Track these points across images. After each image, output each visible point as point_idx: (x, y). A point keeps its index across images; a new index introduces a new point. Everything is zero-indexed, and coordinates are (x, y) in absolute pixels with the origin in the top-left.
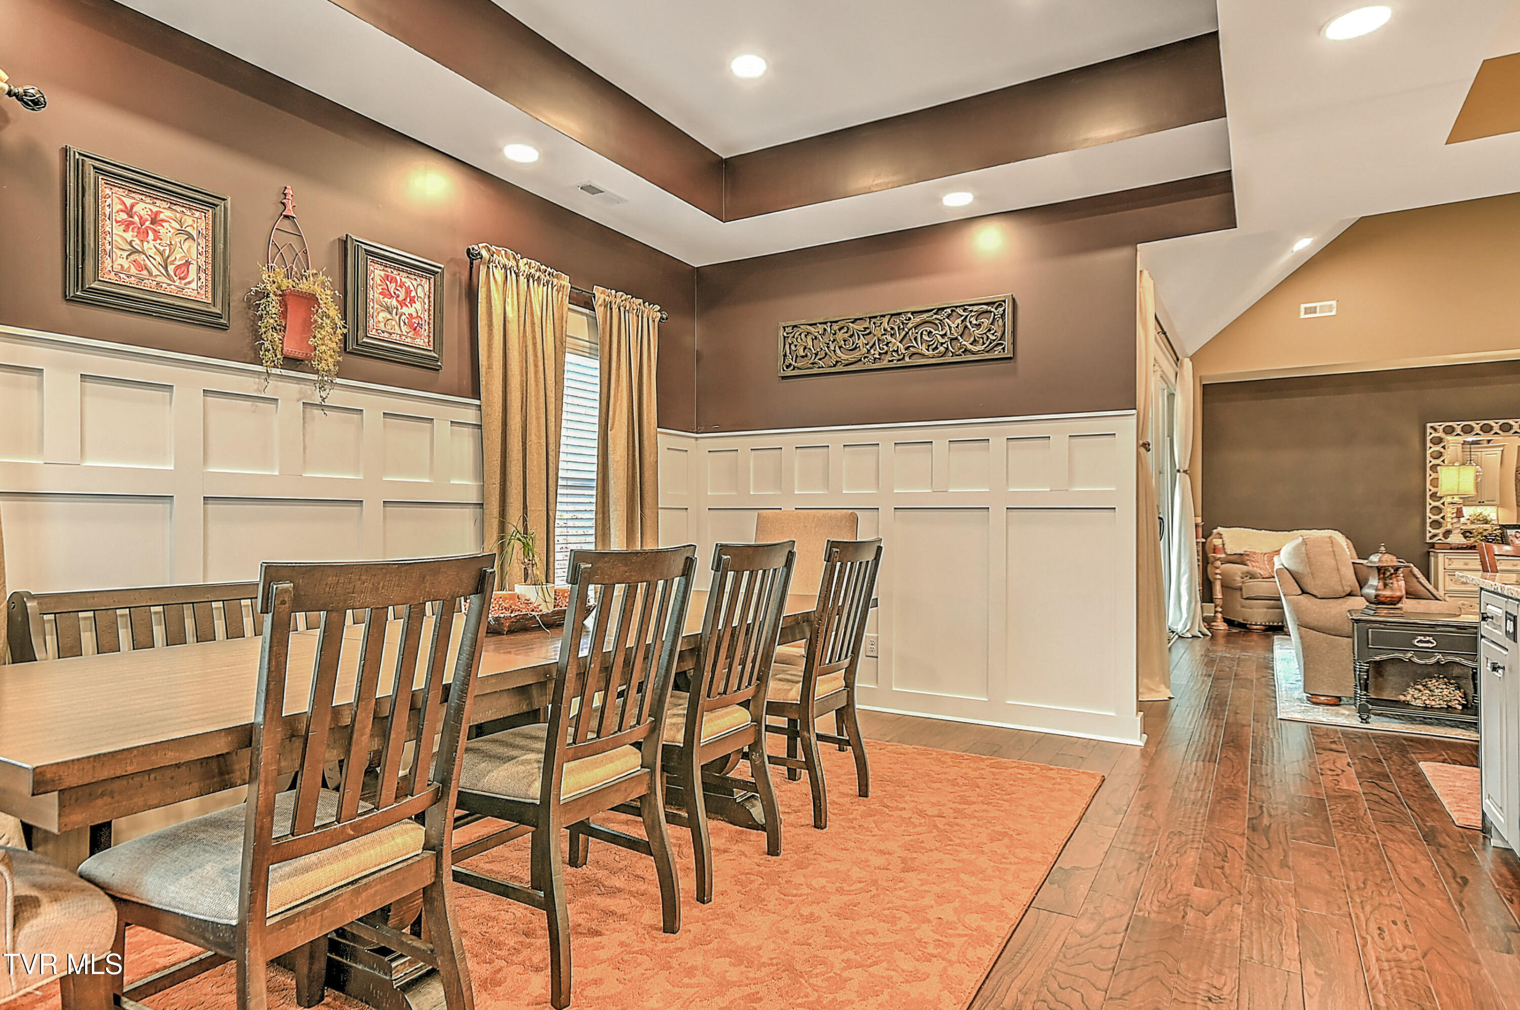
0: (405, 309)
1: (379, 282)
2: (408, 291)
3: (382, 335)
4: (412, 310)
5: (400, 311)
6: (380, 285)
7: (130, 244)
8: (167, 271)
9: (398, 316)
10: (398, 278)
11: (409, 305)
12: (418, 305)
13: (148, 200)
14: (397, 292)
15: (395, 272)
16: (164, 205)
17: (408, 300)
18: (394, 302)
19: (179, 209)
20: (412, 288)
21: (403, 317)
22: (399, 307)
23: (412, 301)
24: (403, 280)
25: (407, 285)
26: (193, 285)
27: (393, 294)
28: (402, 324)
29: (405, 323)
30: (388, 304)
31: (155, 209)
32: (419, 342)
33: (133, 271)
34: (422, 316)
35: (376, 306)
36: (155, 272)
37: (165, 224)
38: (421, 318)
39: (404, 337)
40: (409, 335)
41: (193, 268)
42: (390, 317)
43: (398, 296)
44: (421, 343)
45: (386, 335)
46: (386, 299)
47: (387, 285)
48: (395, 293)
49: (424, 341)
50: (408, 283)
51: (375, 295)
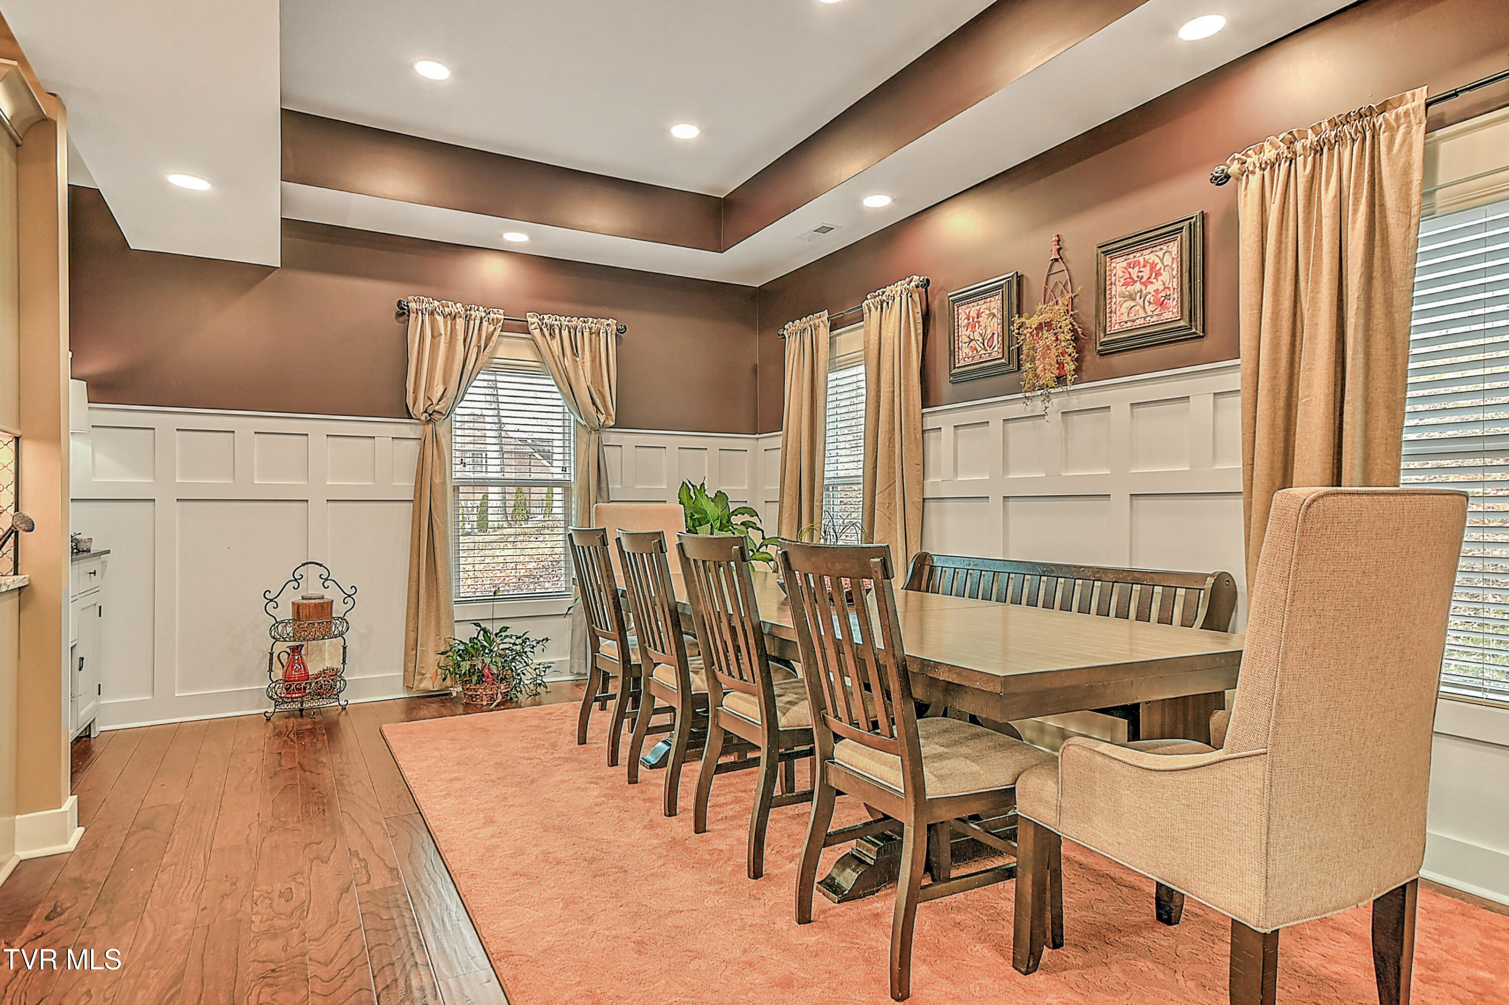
0: (1151, 288)
1: (1122, 274)
2: (1153, 266)
3: (1126, 325)
4: (1158, 285)
5: (1144, 292)
6: (1122, 277)
7: (969, 337)
8: (983, 344)
9: (1142, 299)
10: (1141, 259)
11: (1155, 281)
12: (1165, 276)
13: (975, 304)
14: (1140, 274)
15: (1138, 254)
16: (983, 301)
17: (1154, 275)
18: (1138, 286)
19: (988, 300)
20: (1157, 260)
21: (1148, 298)
22: (1143, 288)
23: (1158, 274)
24: (1147, 257)
25: (1151, 261)
26: (996, 349)
27: (1136, 279)
28: (1147, 304)
29: (1149, 302)
30: (1132, 291)
31: (978, 308)
32: (1167, 316)
33: (971, 354)
34: (1170, 286)
35: (1119, 299)
36: (979, 349)
37: (983, 315)
38: (1169, 288)
39: (1149, 318)
40: (1155, 313)
41: (996, 336)
42: (1133, 303)
43: (1142, 277)
44: (1170, 315)
45: (1129, 324)
46: (1129, 288)
47: (1130, 273)
48: (1138, 277)
49: (1172, 312)
50: (1152, 258)
51: (1117, 289)
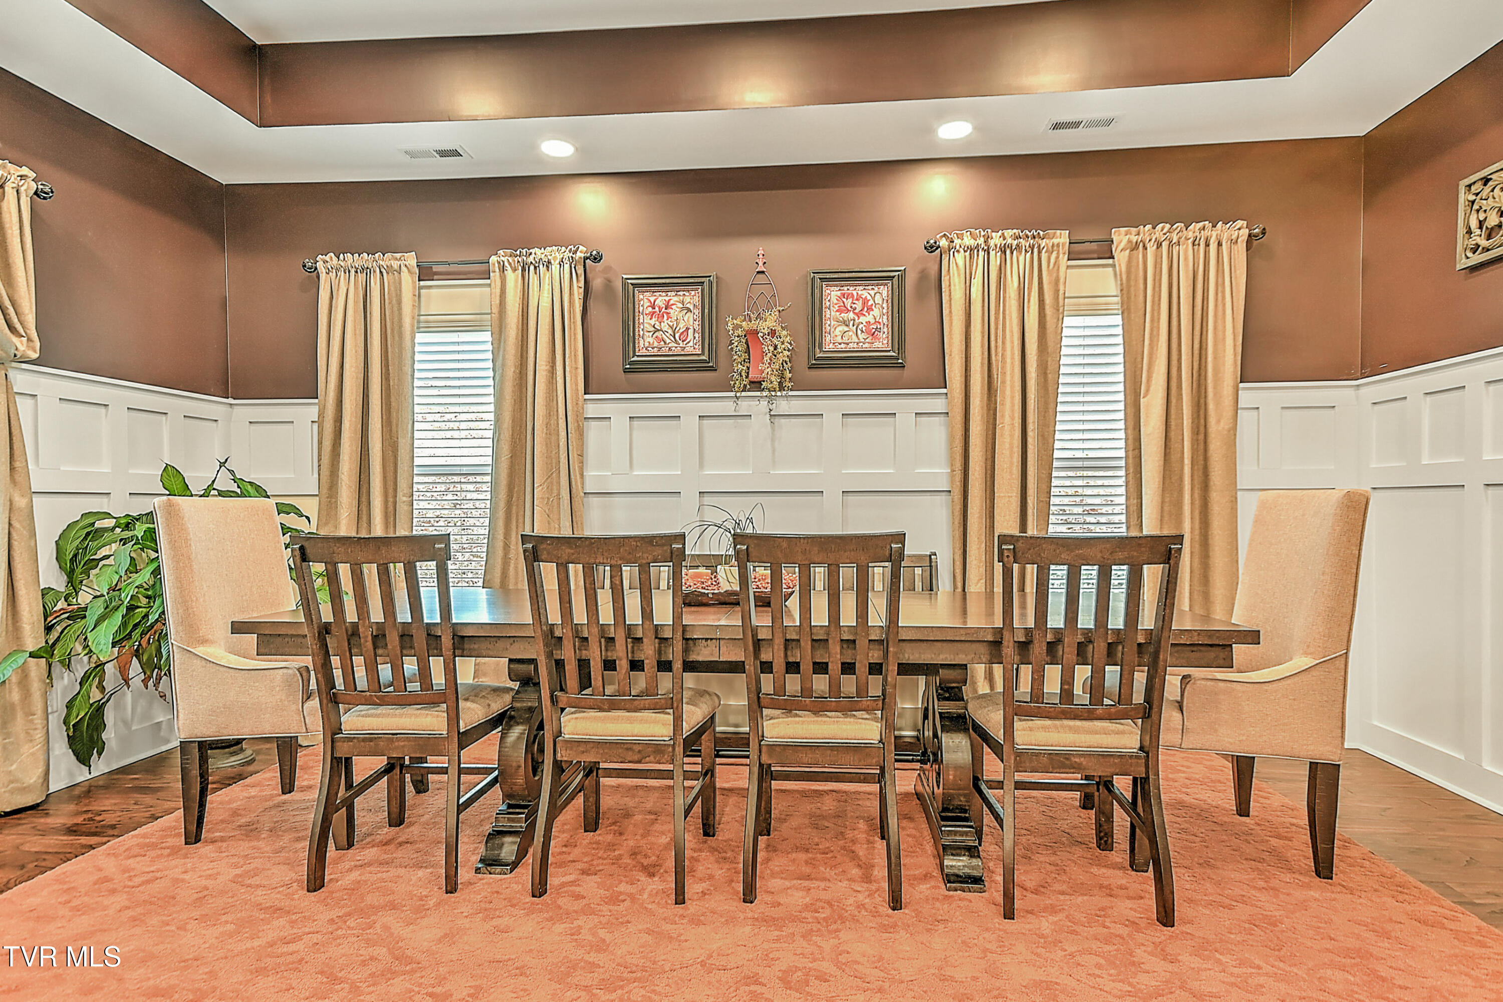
0: (863, 319)
1: (835, 301)
2: (865, 301)
3: (839, 346)
4: (870, 318)
5: (857, 321)
6: (836, 304)
7: (654, 327)
8: (674, 338)
9: (855, 327)
10: (855, 293)
11: (867, 314)
12: (876, 312)
13: (664, 294)
14: (854, 306)
15: (852, 288)
16: (673, 294)
17: (866, 309)
18: (851, 315)
19: (681, 293)
20: (869, 297)
21: (860, 327)
22: (856, 318)
23: (870, 309)
24: (860, 293)
25: (864, 297)
26: (691, 344)
27: (850, 309)
28: (859, 332)
29: (862, 331)
30: (845, 319)
31: (667, 299)
32: (878, 345)
33: (656, 344)
34: (880, 321)
35: (833, 323)
36: (668, 341)
37: (673, 307)
38: (880, 323)
39: (861, 344)
40: (867, 341)
41: (691, 332)
42: (846, 329)
43: (855, 309)
44: (880, 345)
45: (843, 346)
46: (842, 315)
47: (844, 303)
48: (851, 307)
49: (883, 343)
50: (865, 294)
51: (831, 314)
